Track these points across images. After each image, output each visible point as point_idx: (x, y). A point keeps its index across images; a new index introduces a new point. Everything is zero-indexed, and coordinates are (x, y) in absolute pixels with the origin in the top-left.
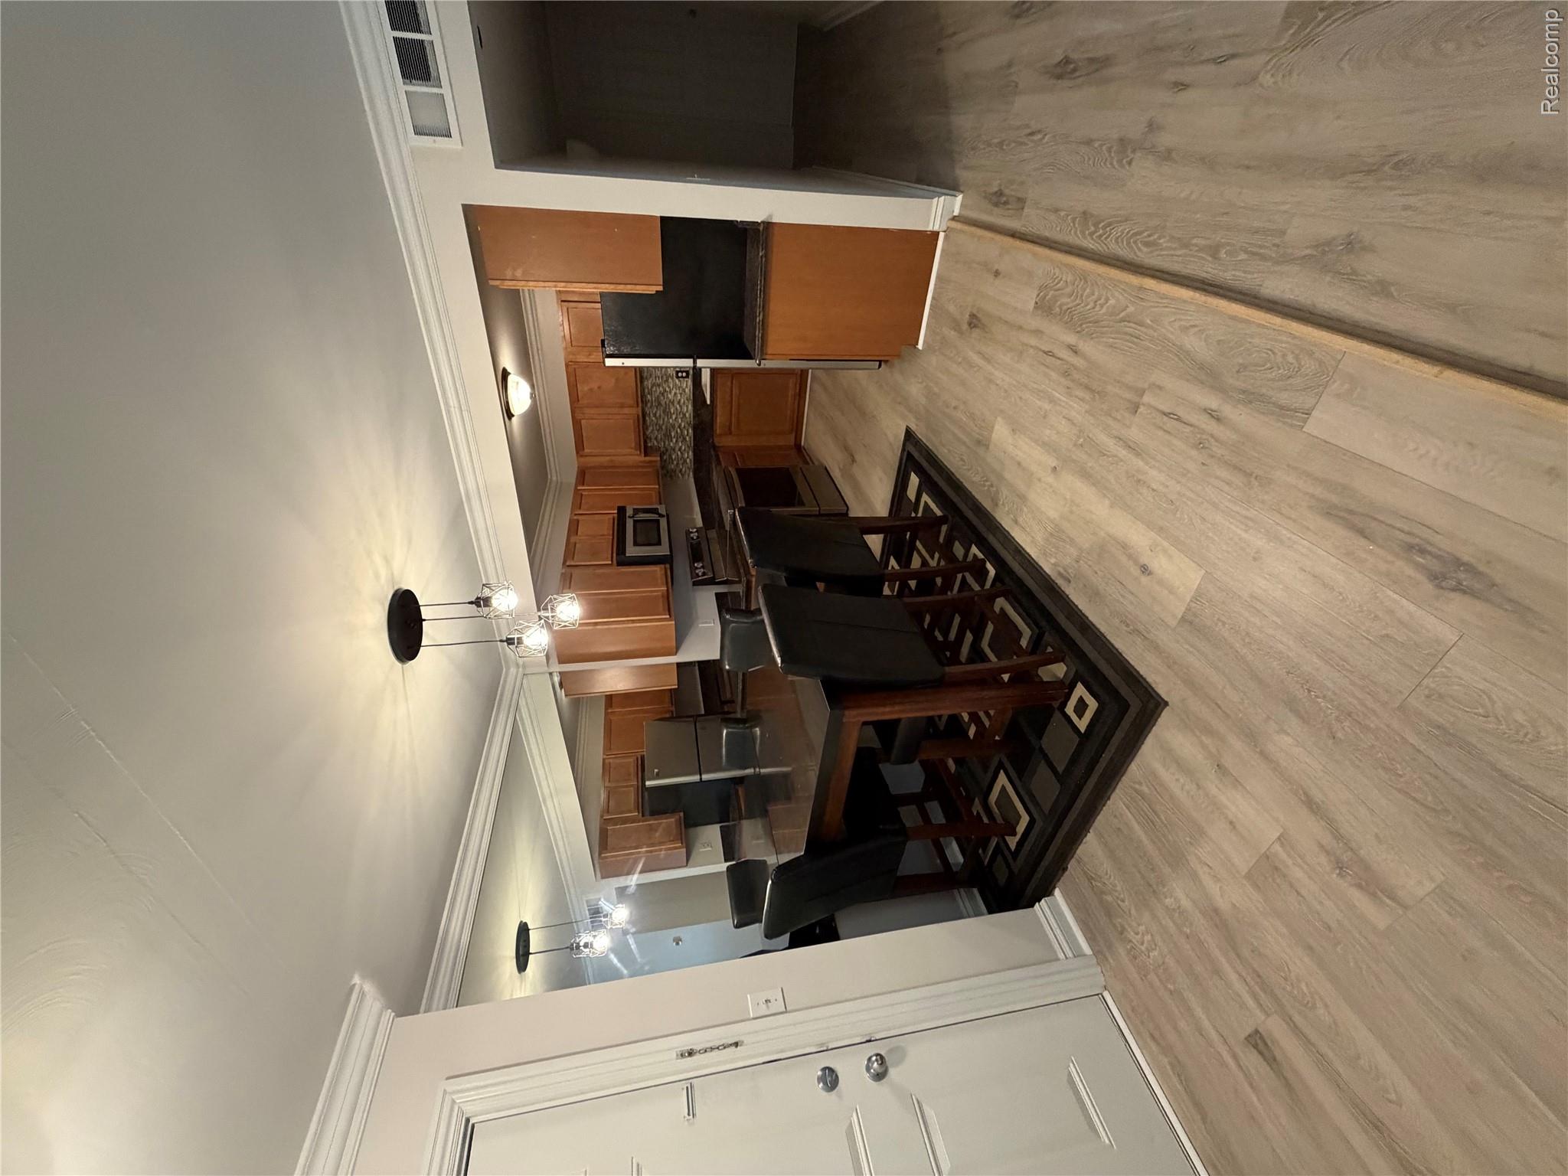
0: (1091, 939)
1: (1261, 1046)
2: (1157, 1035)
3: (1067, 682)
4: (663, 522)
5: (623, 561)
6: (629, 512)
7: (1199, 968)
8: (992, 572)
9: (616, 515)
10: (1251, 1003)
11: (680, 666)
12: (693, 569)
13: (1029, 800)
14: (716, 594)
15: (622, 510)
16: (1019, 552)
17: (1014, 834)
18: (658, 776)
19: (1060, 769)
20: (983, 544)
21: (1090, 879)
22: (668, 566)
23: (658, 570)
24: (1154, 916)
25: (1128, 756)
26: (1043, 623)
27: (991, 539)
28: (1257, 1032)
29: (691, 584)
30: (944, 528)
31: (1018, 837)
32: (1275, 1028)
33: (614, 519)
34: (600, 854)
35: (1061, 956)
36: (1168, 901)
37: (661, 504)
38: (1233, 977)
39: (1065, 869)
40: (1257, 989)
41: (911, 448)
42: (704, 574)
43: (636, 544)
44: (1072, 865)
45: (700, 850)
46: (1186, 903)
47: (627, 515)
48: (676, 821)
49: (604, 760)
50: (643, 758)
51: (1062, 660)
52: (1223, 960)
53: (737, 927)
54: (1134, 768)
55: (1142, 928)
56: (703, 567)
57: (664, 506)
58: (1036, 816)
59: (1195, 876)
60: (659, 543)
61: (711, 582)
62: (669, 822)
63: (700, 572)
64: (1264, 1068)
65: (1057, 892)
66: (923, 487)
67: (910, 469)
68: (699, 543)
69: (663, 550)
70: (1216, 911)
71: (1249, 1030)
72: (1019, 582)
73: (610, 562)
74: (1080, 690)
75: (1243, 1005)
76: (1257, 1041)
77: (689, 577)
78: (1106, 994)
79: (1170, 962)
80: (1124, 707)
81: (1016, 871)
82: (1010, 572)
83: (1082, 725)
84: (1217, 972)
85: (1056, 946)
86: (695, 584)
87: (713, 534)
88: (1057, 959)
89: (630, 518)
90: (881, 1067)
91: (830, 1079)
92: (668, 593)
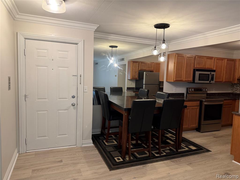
0: (84, 147)
1: (60, 161)
2: (68, 150)
3: (124, 159)
4: (208, 82)
5: (195, 71)
6: (212, 73)
7: (73, 159)
8: (156, 155)
9: (213, 69)
10: (65, 162)
12: (192, 88)
13: (109, 146)
14: (184, 93)
15: (214, 71)
16: (157, 161)
17: (106, 142)
18: (146, 75)
19: (111, 152)
20: (165, 156)
21: (92, 150)
22: (192, 82)
23: (191, 79)
24: (82, 156)
25: (106, 162)
26: (138, 160)
27: (164, 158)
28: (62, 162)
29: (187, 87)
30: (175, 150)
31: (105, 142)
32: (62, 164)
33: (212, 69)
34: (132, 61)
35: (83, 141)
36: (83, 159)
37: (215, 82)
38: (69, 162)
39: (96, 147)
40: (67, 164)
41: (204, 150)
42: (190, 91)
43: (200, 74)
44: (96, 148)
45: (130, 82)
46: (81, 161)
47: (211, 72)
48: (137, 78)
49: (154, 63)
50: (153, 72)
51: (129, 160)
52: (72, 162)
53: (110, 87)
54: (104, 163)
55: (81, 154)
56: (192, 91)
57: (214, 82)
58: (106, 146)
59: (84, 163)
60: (199, 80)
61: (187, 92)
62: (137, 77)
63: (190, 90)
64: (58, 160)
65: (93, 145)
66: (190, 149)
67: (198, 148)
68: (202, 91)
69: (197, 80)
70: (78, 164)
71: (63, 161)
72: (150, 159)
73: (195, 67)
74: (122, 160)
75: (66, 161)
76: (61, 161)
77: (189, 87)
78: (76, 146)
79: (75, 156)
80: (114, 165)
81: (100, 140)
82: (153, 158)
83: (116, 158)
84: (71, 160)
85: (85, 141)
86: (187, 88)
87: (205, 95)
88: (82, 140)
89: (211, 73)
90: (73, 105)
91: (73, 97)
92: (183, 81)
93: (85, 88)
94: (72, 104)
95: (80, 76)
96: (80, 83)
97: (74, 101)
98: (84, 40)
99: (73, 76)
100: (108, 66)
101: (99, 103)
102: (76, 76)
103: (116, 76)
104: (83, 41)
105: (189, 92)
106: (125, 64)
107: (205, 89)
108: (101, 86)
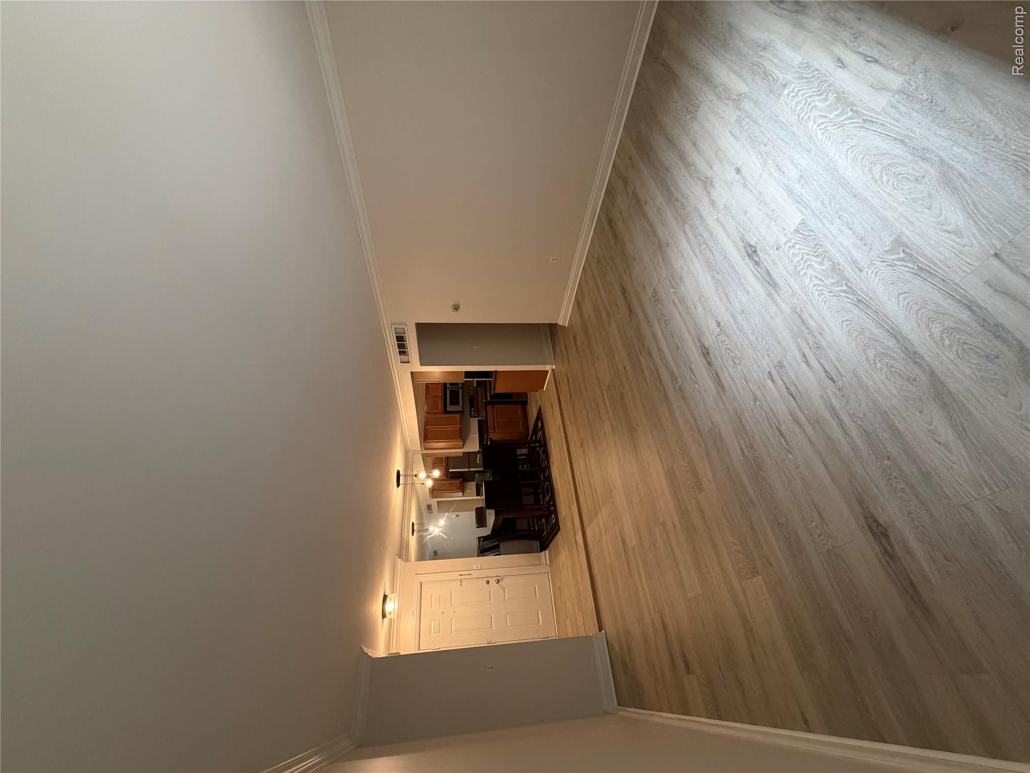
0: (550, 562)
5: (446, 411)
6: (448, 386)
11: (463, 453)
12: (471, 411)
18: (454, 468)
22: (462, 413)
23: (458, 416)
35: (543, 564)
41: (540, 413)
45: (468, 491)
53: (477, 528)
60: (458, 404)
62: (458, 483)
63: (473, 412)
65: (547, 550)
67: (539, 420)
69: (459, 408)
73: (441, 411)
77: (469, 415)
78: (549, 573)
85: (542, 562)
86: (470, 417)
88: (541, 565)
89: (448, 388)
90: (498, 581)
91: (488, 582)
92: (461, 428)
93: (476, 568)
94: (497, 583)
95: (461, 575)
96: (470, 575)
97: (493, 581)
98: (416, 574)
99: (461, 585)
100: (445, 536)
101: (497, 547)
102: (461, 581)
103: (458, 516)
104: (417, 576)
105: (476, 415)
106: (436, 502)
107: (471, 390)
108: (475, 544)
